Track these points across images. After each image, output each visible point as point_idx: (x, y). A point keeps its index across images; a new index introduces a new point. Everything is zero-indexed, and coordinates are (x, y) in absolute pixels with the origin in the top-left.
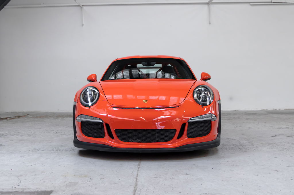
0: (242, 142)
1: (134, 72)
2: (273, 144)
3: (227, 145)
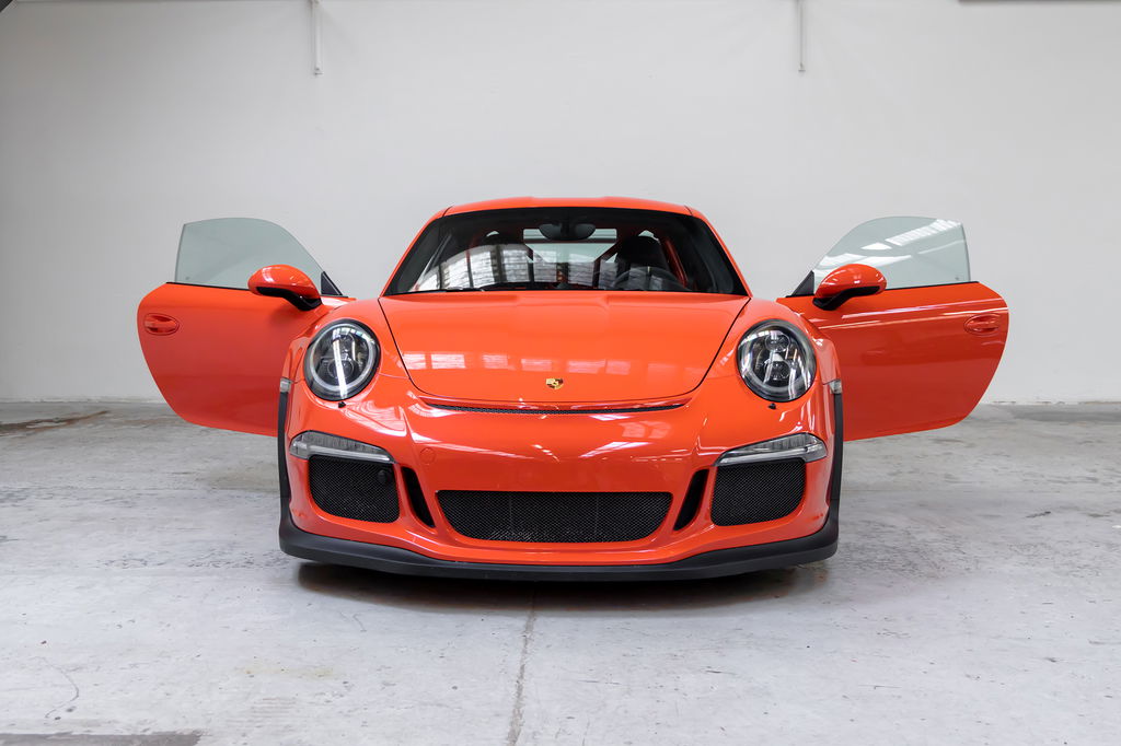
0: (919, 537)
1: (512, 260)
2: (1035, 546)
3: (862, 549)
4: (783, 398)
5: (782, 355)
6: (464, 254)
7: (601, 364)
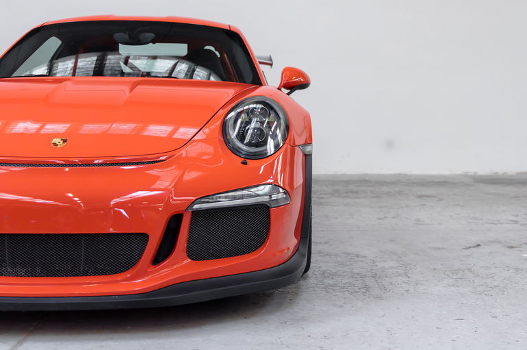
0: (380, 265)
2: (463, 271)
3: (332, 275)
4: (262, 156)
5: (262, 123)
6: (74, 56)
7: (105, 127)
